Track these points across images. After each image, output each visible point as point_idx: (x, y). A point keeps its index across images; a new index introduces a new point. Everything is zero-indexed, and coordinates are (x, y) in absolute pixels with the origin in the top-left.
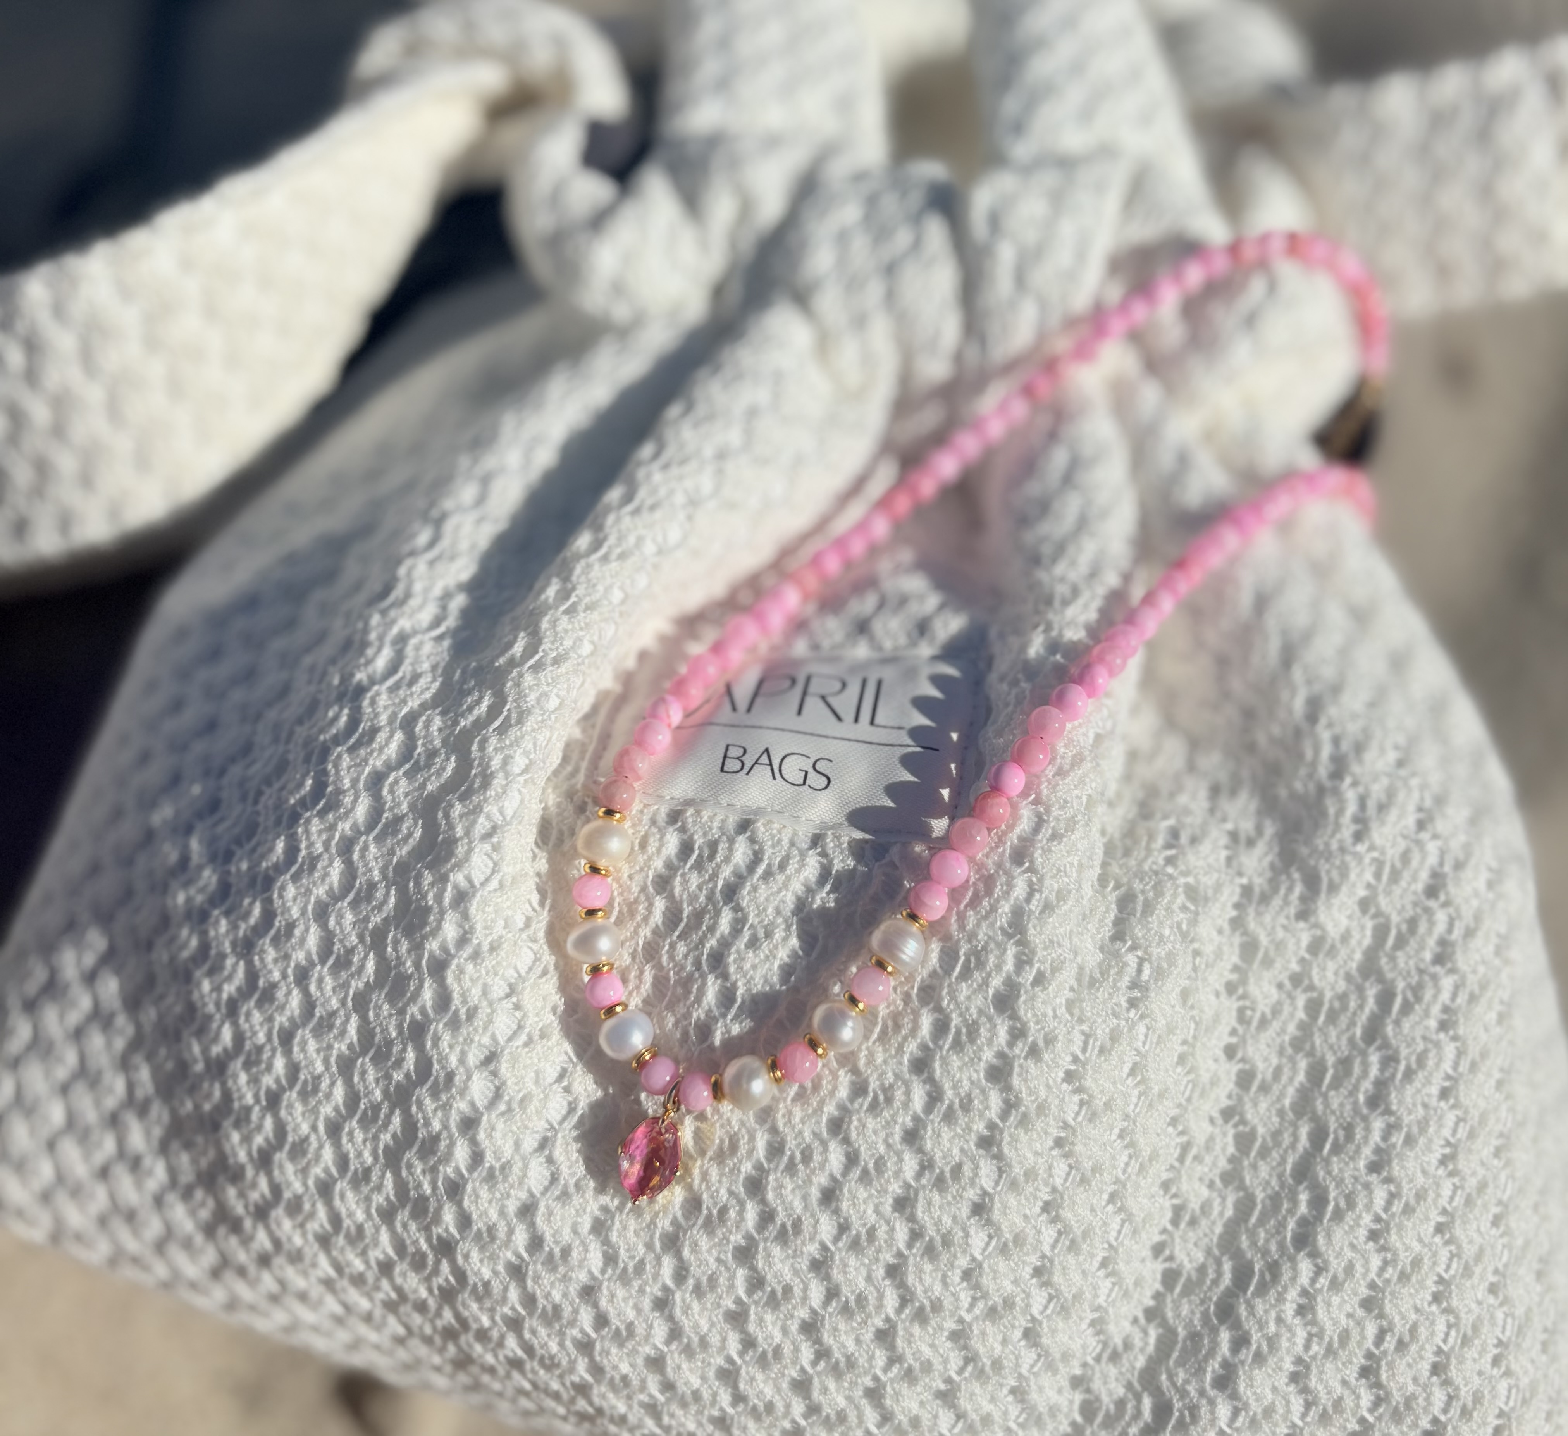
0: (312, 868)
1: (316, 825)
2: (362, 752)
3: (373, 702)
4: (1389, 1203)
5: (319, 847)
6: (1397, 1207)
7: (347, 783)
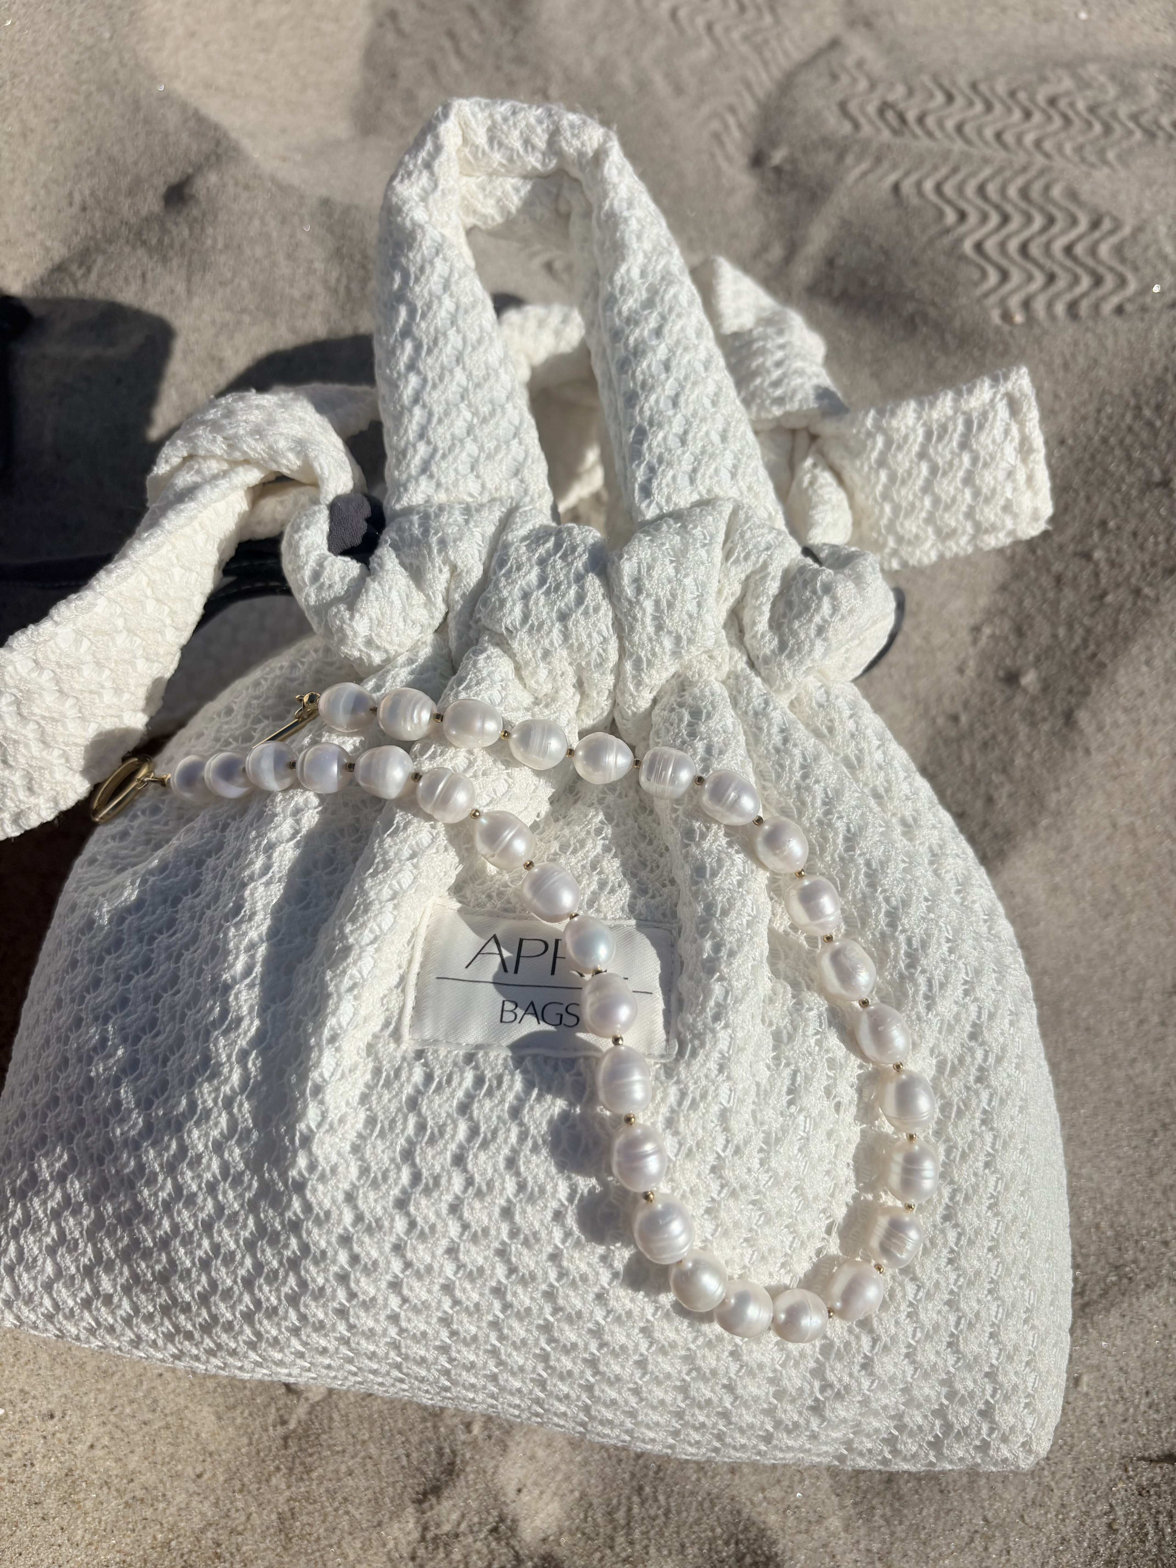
0: (208, 1118)
1: (206, 1088)
2: (232, 1035)
3: (236, 998)
4: (958, 1239)
5: (210, 1103)
6: (964, 1241)
7: (224, 1058)
